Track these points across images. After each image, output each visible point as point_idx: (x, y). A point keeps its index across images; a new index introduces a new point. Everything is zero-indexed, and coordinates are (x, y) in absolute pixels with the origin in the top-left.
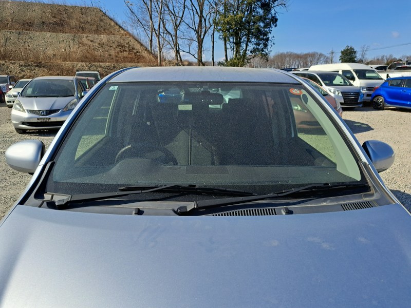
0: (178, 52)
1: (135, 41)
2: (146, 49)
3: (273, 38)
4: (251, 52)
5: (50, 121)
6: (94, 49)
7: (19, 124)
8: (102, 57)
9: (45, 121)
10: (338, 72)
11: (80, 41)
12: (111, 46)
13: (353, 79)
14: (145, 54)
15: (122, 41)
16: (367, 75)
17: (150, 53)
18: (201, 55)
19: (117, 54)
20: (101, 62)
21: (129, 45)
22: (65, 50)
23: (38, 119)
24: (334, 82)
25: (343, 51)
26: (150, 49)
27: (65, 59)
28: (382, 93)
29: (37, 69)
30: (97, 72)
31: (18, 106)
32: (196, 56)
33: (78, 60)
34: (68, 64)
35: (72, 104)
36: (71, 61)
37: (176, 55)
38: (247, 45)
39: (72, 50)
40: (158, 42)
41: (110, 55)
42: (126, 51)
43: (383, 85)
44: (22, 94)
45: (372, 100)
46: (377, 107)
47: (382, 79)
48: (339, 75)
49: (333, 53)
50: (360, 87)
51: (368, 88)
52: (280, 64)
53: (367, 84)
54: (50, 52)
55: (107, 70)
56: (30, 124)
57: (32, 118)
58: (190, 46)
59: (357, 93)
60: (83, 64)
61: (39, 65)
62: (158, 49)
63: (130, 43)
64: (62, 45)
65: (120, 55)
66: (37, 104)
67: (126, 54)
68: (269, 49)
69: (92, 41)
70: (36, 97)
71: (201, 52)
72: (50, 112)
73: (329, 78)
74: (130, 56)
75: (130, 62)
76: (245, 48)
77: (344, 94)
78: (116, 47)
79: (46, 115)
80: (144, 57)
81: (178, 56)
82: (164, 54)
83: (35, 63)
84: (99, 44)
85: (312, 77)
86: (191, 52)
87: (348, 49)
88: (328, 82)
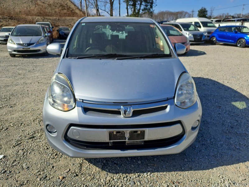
0: (98, 10)
1: (71, 3)
2: (78, 8)
3: (156, 2)
4: (143, 10)
5: (30, 49)
6: (45, 8)
7: (12, 52)
8: (50, 13)
9: (27, 49)
10: (192, 23)
11: (36, 3)
12: (56, 6)
13: (200, 27)
14: (77, 11)
15: (63, 3)
16: (209, 25)
17: (81, 10)
18: (112, 12)
19: (60, 11)
20: (50, 16)
21: (67, 6)
22: (27, 8)
23: (23, 48)
24: (190, 29)
25: (199, 10)
26: (80, 8)
27: (27, 15)
28: (215, 35)
29: (10, 21)
30: (49, 23)
31: (10, 41)
32: (109, 13)
33: (36, 15)
34: (30, 18)
35: (41, 40)
36: (31, 16)
37: (97, 12)
38: (140, 6)
39: (31, 8)
40: (85, 4)
41: (55, 12)
42: (65, 9)
43: (216, 30)
44: (12, 35)
45: (210, 39)
46: (213, 43)
47: (216, 27)
48: (193, 25)
49: (193, 12)
50: (204, 32)
51: (208, 32)
52: (161, 18)
53: (208, 30)
54: (17, 10)
55: (54, 21)
56: (19, 51)
57: (20, 48)
58: (105, 6)
59: (201, 35)
60: (39, 17)
61: (11, 18)
62: (85, 8)
63: (68, 4)
64: (25, 5)
65: (62, 12)
66: (22, 40)
67: (65, 11)
68: (153, 9)
69: (43, 3)
70: (21, 36)
71: (112, 11)
72: (29, 44)
73: (186, 26)
74: (68, 13)
75: (68, 16)
76: (139, 8)
77: (194, 36)
78: (59, 7)
79: (28, 46)
80: (77, 14)
81: (98, 13)
82: (90, 11)
83: (8, 17)
84: (48, 5)
85: (177, 26)
86: (106, 10)
87: (202, 9)
88: (186, 29)
